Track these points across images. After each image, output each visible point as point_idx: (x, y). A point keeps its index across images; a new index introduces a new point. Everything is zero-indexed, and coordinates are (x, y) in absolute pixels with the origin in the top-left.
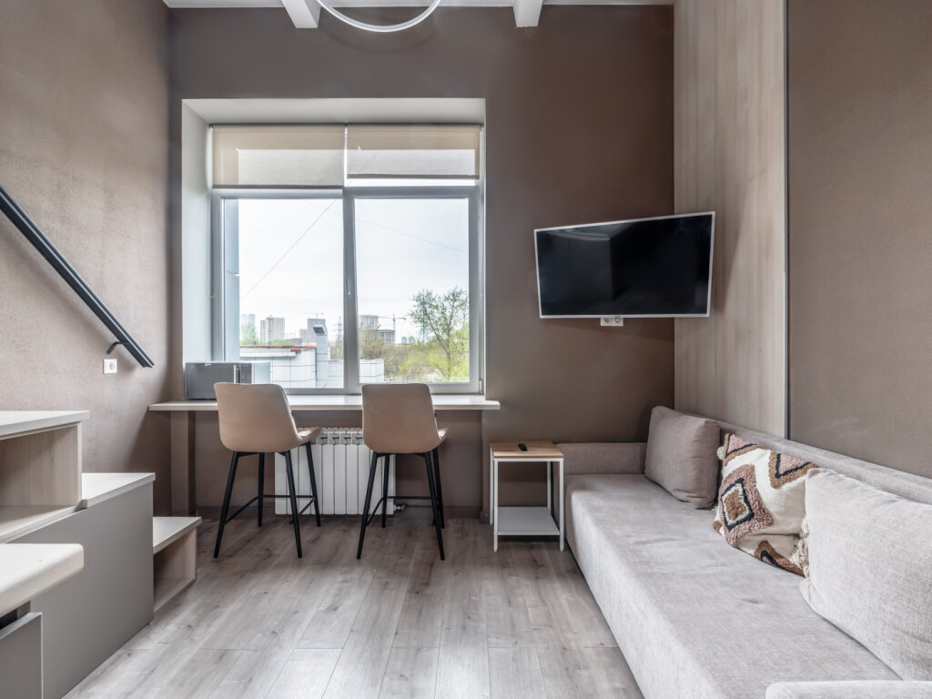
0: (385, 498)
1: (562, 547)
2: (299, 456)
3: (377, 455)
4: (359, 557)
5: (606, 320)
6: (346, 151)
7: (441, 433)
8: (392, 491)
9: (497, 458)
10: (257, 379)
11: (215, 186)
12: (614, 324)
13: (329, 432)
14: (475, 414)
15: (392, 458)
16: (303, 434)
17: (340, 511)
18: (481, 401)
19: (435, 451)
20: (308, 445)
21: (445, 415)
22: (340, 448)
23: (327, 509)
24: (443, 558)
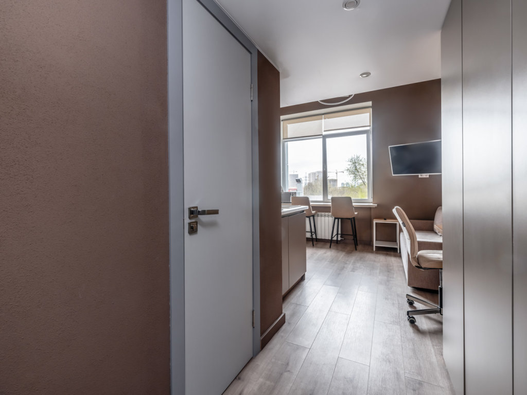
0: (337, 234)
2: (312, 218)
3: (335, 218)
4: (330, 247)
5: (421, 175)
6: (323, 120)
7: (356, 213)
8: (340, 232)
9: (375, 221)
10: (297, 196)
11: (284, 139)
12: (425, 177)
13: (320, 213)
14: (370, 208)
15: (340, 220)
16: (313, 212)
17: (323, 238)
18: (372, 204)
19: (354, 218)
20: (313, 216)
21: (357, 208)
22: (323, 218)
23: (319, 237)
24: (356, 250)
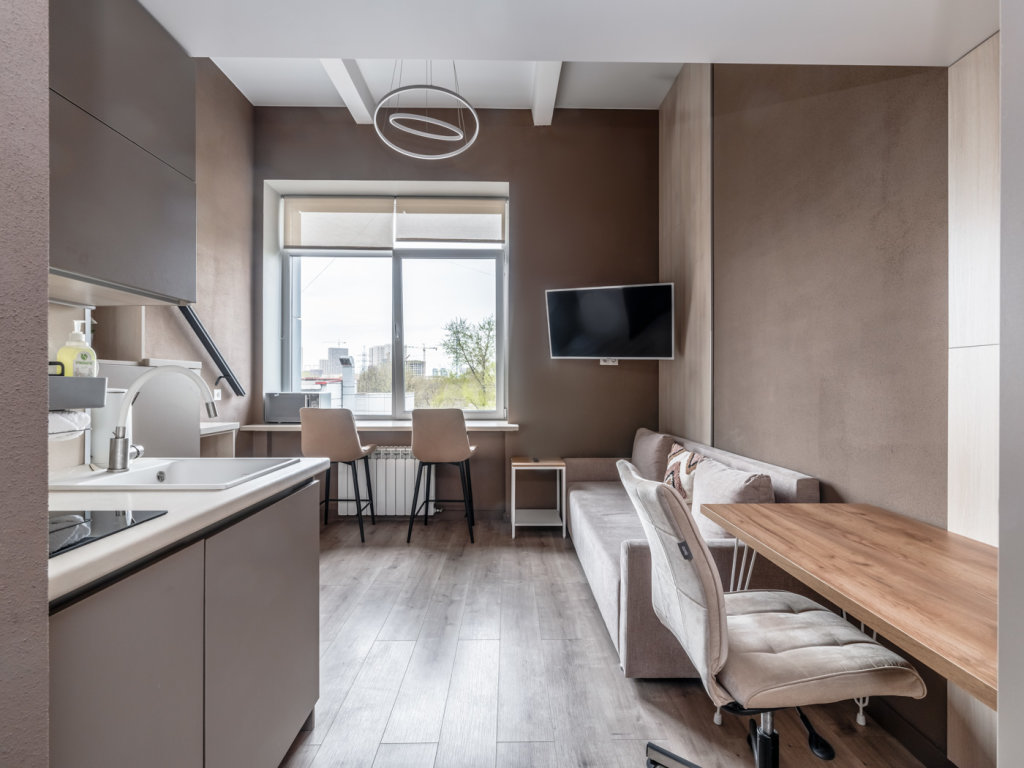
0: (427, 501)
1: (564, 535)
2: (361, 465)
3: (422, 464)
4: (408, 541)
5: (605, 361)
6: (395, 214)
7: (472, 448)
8: (432, 496)
9: (516, 466)
10: (323, 405)
11: (286, 247)
12: (611, 363)
13: (382, 450)
14: (501, 434)
15: (433, 467)
16: (365, 449)
17: (391, 512)
18: (505, 424)
19: (467, 461)
20: (366, 459)
21: (476, 435)
22: (391, 462)
23: (380, 511)
24: (473, 542)
